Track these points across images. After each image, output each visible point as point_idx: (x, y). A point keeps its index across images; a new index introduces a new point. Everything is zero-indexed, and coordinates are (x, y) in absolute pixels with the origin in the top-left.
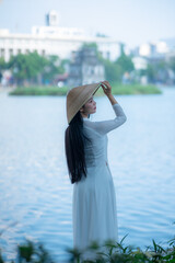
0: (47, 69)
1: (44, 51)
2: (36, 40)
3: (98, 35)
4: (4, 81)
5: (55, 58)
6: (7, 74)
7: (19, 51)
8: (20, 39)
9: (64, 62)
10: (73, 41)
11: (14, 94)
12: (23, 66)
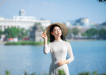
0: (20, 34)
1: (18, 27)
2: (15, 22)
3: (42, 19)
4: (2, 39)
5: (23, 29)
6: (3, 36)
7: (8, 27)
8: (8, 22)
9: (27, 31)
10: (31, 22)
11: (6, 45)
12: (10, 33)
